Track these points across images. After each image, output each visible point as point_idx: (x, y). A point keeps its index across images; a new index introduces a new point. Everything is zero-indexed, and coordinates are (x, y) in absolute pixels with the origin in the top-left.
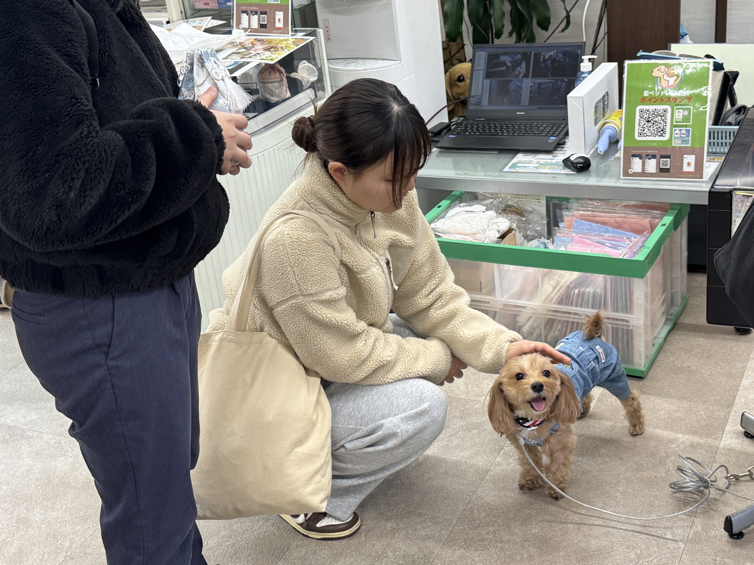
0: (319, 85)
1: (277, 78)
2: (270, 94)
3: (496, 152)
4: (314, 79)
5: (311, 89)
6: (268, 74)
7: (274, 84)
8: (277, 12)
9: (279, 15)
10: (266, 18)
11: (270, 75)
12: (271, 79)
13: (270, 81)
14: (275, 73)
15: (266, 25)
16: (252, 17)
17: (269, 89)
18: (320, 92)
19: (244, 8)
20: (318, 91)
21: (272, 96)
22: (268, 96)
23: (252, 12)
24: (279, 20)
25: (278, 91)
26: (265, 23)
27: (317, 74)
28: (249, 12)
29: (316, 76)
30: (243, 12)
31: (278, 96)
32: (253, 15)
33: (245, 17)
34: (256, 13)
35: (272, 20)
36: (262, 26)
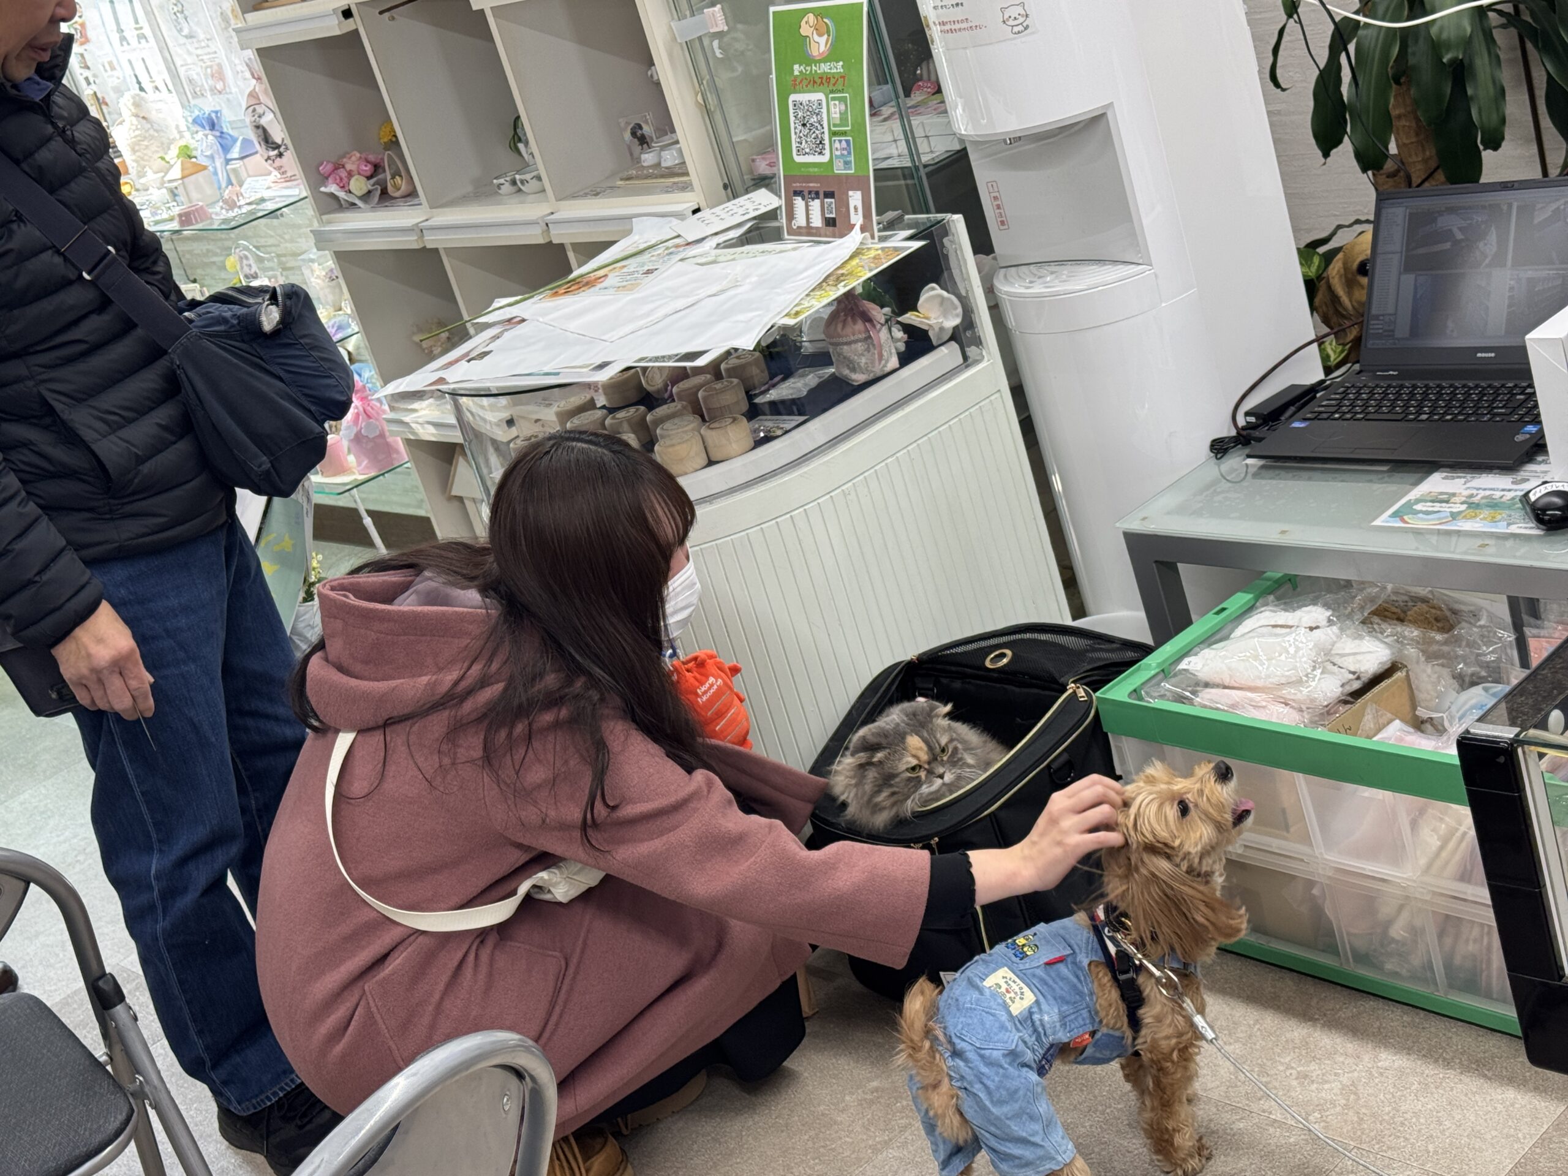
0: (968, 334)
1: (860, 333)
2: (849, 368)
3: (1385, 468)
4: (953, 321)
5: (954, 346)
6: (840, 326)
7: (853, 346)
8: (851, 193)
9: (855, 198)
10: (833, 206)
11: (843, 327)
12: (846, 336)
13: (845, 340)
14: (855, 322)
15: (834, 220)
16: (811, 203)
17: (845, 358)
18: (973, 348)
19: (797, 186)
20: (969, 346)
21: (854, 370)
22: (846, 372)
23: (810, 192)
24: (856, 209)
25: (863, 360)
26: (833, 216)
27: (960, 310)
28: (806, 193)
29: (957, 316)
30: (797, 193)
31: (866, 371)
32: (813, 199)
33: (799, 203)
34: (817, 194)
35: (844, 210)
36: (830, 222)
